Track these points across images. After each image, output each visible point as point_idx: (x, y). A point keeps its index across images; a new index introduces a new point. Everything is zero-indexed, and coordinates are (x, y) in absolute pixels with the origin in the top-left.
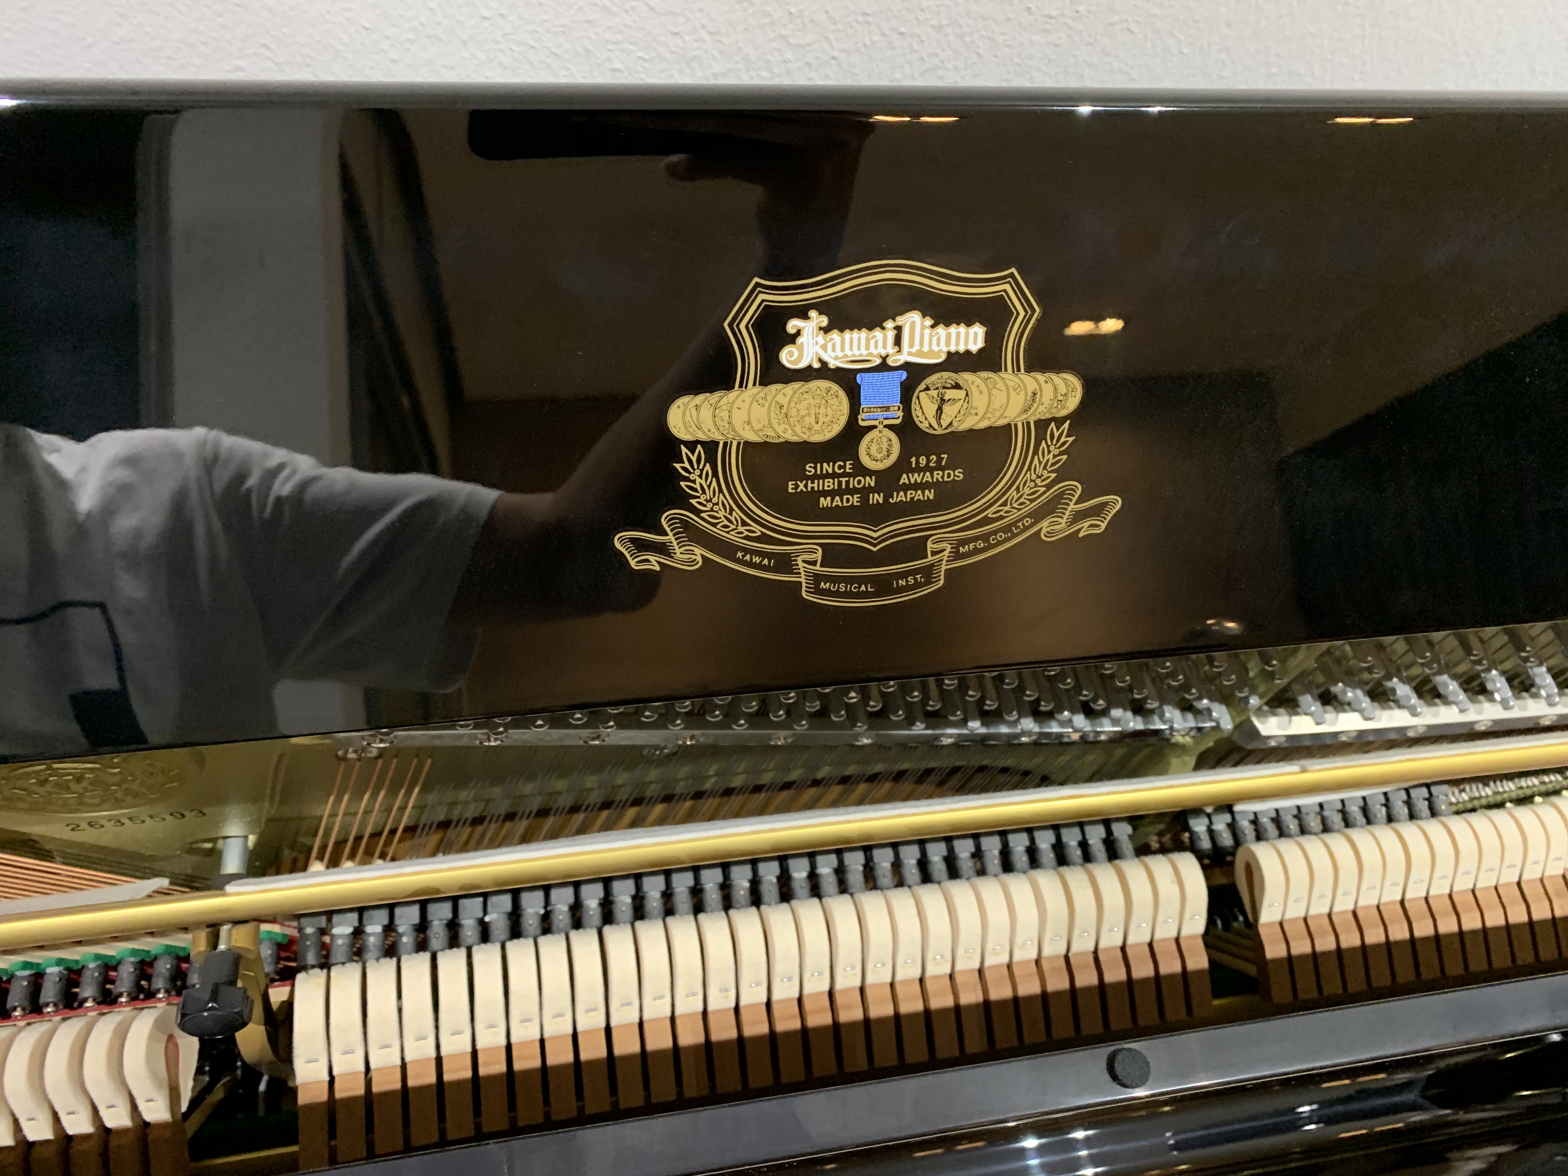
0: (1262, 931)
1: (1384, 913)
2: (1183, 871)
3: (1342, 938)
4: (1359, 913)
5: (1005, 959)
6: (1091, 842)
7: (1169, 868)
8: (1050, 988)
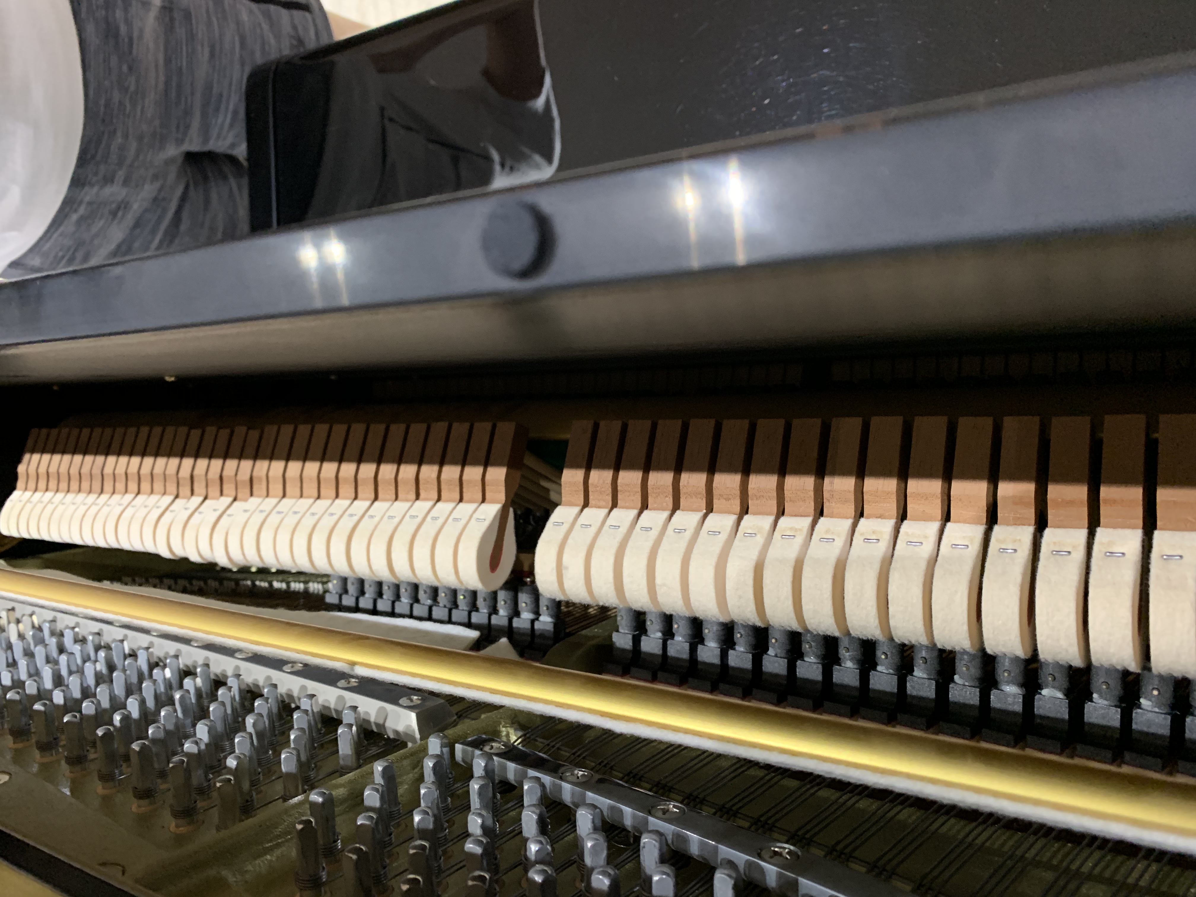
0: (502, 497)
1: (394, 491)
2: (554, 578)
3: (434, 475)
4: (413, 496)
5: (783, 521)
6: (659, 635)
7: (567, 585)
8: (737, 478)
